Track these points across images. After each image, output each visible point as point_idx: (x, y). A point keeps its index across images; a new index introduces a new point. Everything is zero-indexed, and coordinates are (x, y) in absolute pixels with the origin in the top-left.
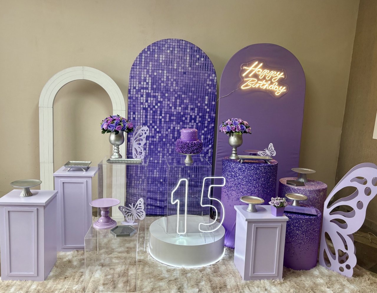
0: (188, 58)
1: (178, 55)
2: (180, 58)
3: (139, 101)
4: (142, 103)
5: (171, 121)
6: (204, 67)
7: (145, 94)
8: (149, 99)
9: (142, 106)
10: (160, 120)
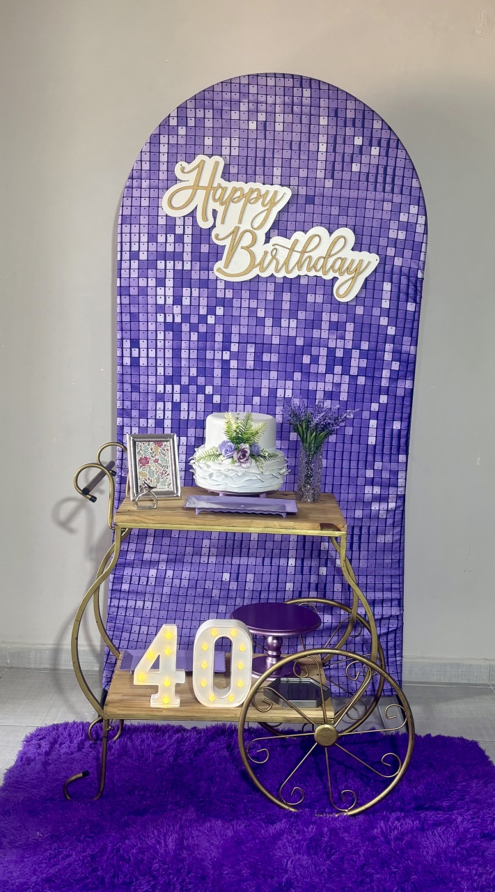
0: (323, 148)
1: (287, 137)
2: (295, 147)
3: (151, 300)
4: (161, 309)
5: (261, 366)
6: (380, 179)
7: (170, 274)
8: (186, 291)
9: (161, 318)
10: (225, 365)
